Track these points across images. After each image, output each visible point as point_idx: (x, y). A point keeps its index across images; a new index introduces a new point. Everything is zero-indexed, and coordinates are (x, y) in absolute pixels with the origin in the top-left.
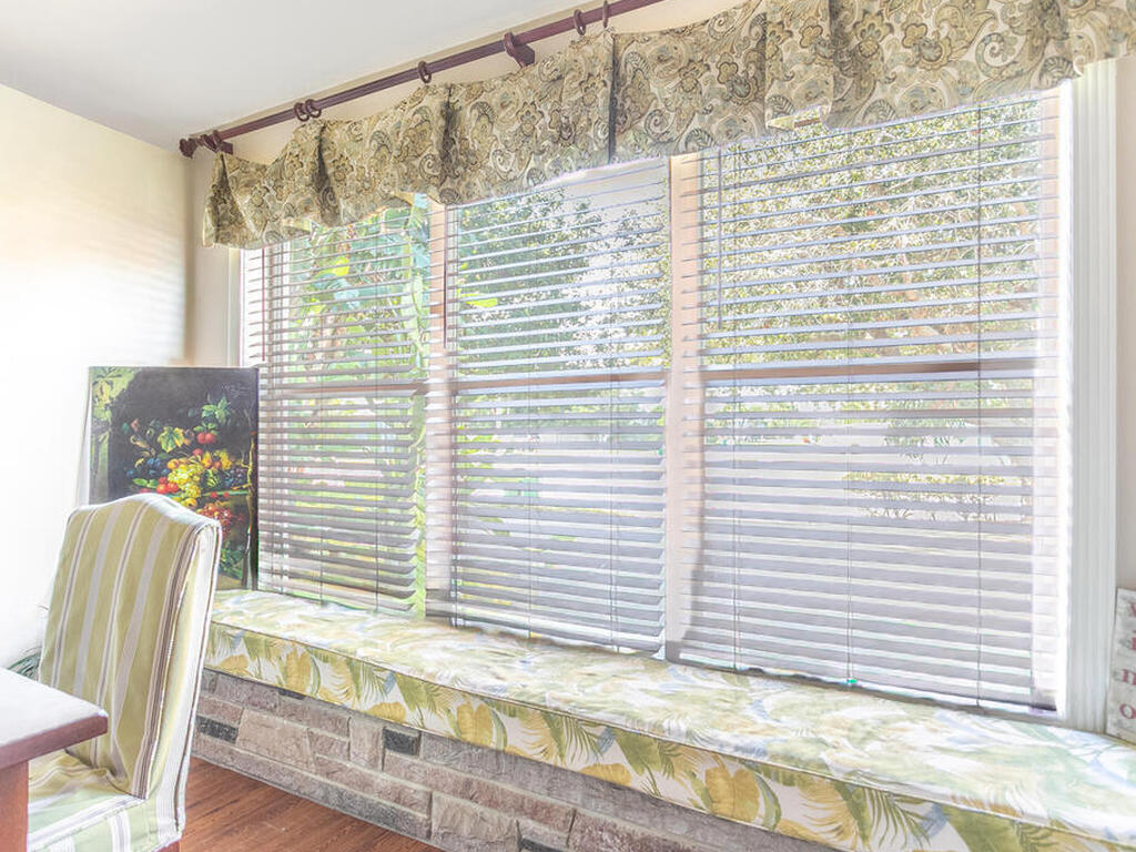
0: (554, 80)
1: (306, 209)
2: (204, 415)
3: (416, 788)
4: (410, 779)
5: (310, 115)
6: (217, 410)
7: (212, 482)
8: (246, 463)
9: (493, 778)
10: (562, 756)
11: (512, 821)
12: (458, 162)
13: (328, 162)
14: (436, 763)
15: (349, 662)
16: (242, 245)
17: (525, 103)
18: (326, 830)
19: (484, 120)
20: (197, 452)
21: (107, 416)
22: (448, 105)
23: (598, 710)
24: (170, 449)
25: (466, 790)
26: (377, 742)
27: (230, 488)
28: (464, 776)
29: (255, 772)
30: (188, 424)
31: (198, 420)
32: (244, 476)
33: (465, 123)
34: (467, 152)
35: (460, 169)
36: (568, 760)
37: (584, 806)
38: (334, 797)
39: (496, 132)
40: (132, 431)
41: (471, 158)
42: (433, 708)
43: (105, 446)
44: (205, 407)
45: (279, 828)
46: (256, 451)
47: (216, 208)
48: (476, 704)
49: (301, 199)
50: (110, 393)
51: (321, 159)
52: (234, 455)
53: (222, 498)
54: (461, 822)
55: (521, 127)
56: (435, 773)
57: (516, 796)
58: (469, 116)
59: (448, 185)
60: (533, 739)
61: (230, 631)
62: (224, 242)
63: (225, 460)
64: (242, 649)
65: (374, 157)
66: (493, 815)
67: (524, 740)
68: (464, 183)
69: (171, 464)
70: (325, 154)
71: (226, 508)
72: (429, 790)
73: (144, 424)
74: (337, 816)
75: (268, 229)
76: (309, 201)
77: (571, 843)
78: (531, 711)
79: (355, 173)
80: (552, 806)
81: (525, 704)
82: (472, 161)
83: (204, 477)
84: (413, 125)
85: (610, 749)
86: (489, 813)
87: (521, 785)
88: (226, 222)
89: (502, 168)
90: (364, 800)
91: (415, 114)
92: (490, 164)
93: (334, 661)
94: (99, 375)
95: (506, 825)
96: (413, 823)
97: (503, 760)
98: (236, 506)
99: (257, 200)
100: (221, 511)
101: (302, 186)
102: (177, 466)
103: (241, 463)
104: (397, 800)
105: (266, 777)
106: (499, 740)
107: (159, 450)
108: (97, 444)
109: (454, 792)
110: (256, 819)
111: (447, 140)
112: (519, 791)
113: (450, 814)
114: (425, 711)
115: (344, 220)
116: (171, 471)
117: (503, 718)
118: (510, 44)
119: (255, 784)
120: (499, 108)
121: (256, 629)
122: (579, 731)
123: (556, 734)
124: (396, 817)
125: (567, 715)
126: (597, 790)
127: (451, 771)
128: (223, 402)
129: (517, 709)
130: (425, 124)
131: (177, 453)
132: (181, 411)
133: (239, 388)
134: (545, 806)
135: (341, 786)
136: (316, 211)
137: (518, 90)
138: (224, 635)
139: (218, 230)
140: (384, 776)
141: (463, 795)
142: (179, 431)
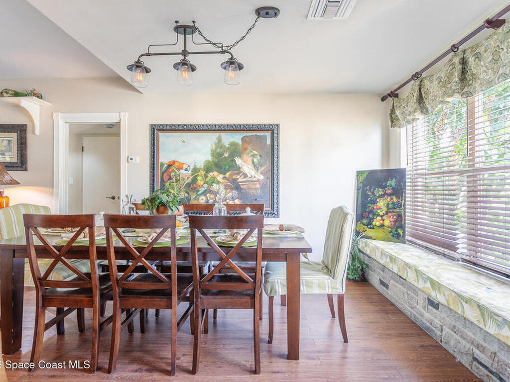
0: (507, 32)
1: (414, 112)
2: (388, 184)
3: (437, 322)
4: (436, 318)
5: (418, 77)
6: (392, 183)
7: (390, 206)
8: (402, 200)
9: (463, 327)
10: (485, 325)
11: (470, 348)
12: (470, 79)
13: (423, 92)
14: (443, 315)
15: (416, 270)
16: (399, 127)
17: (495, 47)
18: (407, 325)
19: (477, 60)
20: (386, 196)
21: (361, 185)
22: (463, 58)
23: (503, 311)
24: (378, 195)
25: (453, 328)
26: (425, 301)
27: (396, 209)
28: (453, 323)
29: (393, 301)
30: (384, 187)
31: (386, 186)
32: (401, 205)
33: (470, 63)
34: (473, 75)
35: (471, 82)
36: (487, 328)
37: (499, 352)
38: (413, 316)
39: (482, 63)
40: (367, 190)
41: (474, 76)
42: (440, 292)
43: (360, 194)
44: (388, 182)
45: (393, 318)
46: (405, 197)
47: (391, 116)
48: (454, 294)
49: (413, 109)
50: (361, 179)
51: (420, 91)
52: (398, 197)
53: (393, 212)
54: (451, 340)
55: (493, 58)
56: (444, 319)
57: (471, 338)
58: (471, 60)
59: (466, 89)
60: (475, 315)
61: (386, 253)
62: (394, 127)
63: (395, 200)
64: (388, 260)
65: (438, 86)
66: (463, 342)
67: (471, 314)
68: (473, 87)
69: (378, 200)
70: (422, 90)
71: (395, 215)
72: (442, 325)
73: (370, 188)
74: (413, 322)
75: (406, 120)
76: (416, 109)
77: (493, 366)
78: (473, 303)
79: (432, 94)
80: (485, 347)
81: (471, 300)
82: (474, 77)
83: (388, 204)
84: (448, 71)
85: (504, 329)
86: (461, 340)
87: (474, 334)
88: (395, 120)
89: (487, 77)
90: (421, 321)
91: (450, 66)
92: (482, 77)
93: (412, 269)
94: (359, 173)
95: (467, 348)
96: (435, 334)
97: (467, 322)
98: (398, 215)
99: (401, 112)
100: (393, 216)
101: (413, 104)
102: (380, 200)
103: (400, 200)
104: (431, 324)
105: (396, 304)
106: (462, 312)
107: (375, 195)
108: (358, 193)
109: (449, 328)
110: (387, 312)
111: (464, 72)
112: (473, 337)
113: (447, 335)
114: (437, 293)
115: (430, 112)
116: (378, 202)
117: (464, 303)
118: (487, 25)
119: (392, 304)
120: (484, 52)
121: (393, 254)
122: (492, 317)
123: (483, 315)
124: (431, 330)
125: (487, 308)
126: (503, 347)
127: (449, 320)
128: (394, 180)
129: (468, 301)
130: (454, 69)
131: (380, 197)
132: (381, 183)
133: (399, 174)
134: (482, 346)
135: (415, 313)
136: (419, 112)
137: (492, 42)
138: (385, 254)
139: (392, 123)
140: (427, 314)
141: (452, 330)
142: (380, 190)
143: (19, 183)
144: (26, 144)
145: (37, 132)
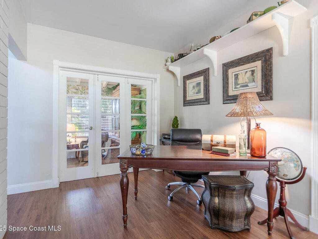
143: (273, 115)
144: (271, 70)
145: (286, 53)
